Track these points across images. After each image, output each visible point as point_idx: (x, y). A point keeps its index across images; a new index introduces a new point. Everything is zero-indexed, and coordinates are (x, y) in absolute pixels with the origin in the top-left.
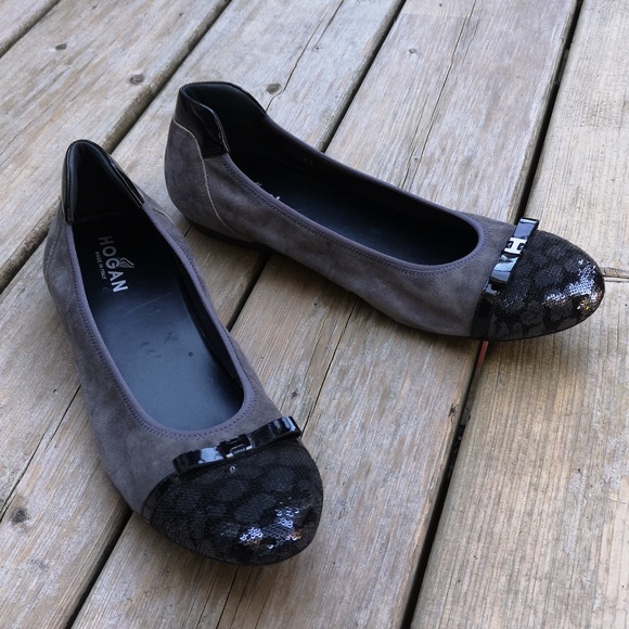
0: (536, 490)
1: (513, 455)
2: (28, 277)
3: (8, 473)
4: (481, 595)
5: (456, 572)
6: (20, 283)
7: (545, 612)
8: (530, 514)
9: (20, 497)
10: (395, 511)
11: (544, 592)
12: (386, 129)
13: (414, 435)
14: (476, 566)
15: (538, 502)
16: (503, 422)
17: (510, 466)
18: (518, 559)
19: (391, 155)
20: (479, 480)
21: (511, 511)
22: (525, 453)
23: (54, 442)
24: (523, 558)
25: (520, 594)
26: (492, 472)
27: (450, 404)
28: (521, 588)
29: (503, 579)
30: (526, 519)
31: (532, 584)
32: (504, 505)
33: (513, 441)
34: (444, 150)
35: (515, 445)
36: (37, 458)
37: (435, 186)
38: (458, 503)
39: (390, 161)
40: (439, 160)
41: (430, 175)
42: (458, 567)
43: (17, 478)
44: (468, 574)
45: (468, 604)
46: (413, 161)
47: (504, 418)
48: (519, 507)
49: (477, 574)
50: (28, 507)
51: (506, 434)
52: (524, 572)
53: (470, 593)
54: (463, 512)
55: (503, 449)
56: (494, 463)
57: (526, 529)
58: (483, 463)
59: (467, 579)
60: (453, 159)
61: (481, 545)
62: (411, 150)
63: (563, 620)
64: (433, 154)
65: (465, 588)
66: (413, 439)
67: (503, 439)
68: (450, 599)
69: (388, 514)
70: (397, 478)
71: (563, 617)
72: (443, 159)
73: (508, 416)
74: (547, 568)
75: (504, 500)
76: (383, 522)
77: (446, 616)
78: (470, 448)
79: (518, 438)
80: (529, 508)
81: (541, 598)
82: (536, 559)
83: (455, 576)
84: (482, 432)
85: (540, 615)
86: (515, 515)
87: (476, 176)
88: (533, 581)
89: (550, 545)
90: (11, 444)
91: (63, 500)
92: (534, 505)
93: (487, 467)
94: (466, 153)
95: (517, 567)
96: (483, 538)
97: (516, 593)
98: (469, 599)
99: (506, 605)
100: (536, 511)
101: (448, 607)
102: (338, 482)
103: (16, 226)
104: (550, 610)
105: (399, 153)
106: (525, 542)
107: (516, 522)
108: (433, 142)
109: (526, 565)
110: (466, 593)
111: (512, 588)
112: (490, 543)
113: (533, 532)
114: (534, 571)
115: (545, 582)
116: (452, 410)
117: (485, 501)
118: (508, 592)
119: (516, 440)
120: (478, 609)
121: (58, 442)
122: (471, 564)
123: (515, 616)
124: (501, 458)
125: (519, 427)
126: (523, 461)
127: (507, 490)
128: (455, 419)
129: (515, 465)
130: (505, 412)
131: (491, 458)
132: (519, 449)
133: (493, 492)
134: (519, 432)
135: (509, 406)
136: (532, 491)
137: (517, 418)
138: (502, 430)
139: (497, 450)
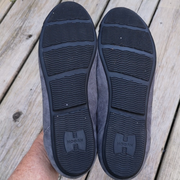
1: (175, 163)
10: (147, 176)
13: (153, 155)
16: (174, 153)
20: (167, 169)
21: (173, 178)
22: (178, 163)
26: (170, 167)
32: (171, 177)
33: (175, 159)
34: (167, 63)
35: (176, 160)
37: (163, 76)
38: (161, 175)
40: (165, 67)
41: (162, 72)
54: (162, 178)
55: (173, 161)
56: (170, 165)
58: (168, 165)
60: (169, 67)
64: (164, 64)
66: (152, 157)
67: (173, 158)
69: (146, 177)
70: (148, 167)
75: (172, 175)
76: (144, 178)
78: (165, 160)
79: (177, 158)
80: (177, 178)
84: (168, 156)
87: (174, 73)
92: (178, 177)
93: (169, 166)
94: (172, 64)
108: (164, 60)
116: (162, 149)
117: (167, 175)
124: (172, 164)
125: (177, 155)
126: (177, 165)
127: (173, 173)
128: (162, 151)
129: (175, 166)
130: (174, 151)
131: (170, 164)
132: (176, 162)
133: (170, 173)
134: (177, 157)
135: (176, 149)
136: (178, 174)
137: (177, 153)
138: (173, 156)
139: (171, 161)
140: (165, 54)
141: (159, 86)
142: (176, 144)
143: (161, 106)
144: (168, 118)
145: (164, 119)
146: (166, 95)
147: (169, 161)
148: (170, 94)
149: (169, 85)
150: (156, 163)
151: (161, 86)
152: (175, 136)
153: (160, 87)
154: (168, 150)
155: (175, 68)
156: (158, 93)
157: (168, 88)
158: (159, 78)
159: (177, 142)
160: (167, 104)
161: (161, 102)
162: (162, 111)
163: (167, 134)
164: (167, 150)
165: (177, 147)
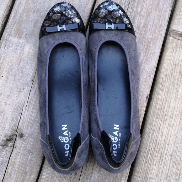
0: (170, 126)
1: (164, 114)
2: (6, 39)
3: (15, 120)
4: (153, 160)
5: (146, 153)
6: (4, 42)
7: (170, 166)
8: (168, 135)
9: (20, 129)
11: (170, 160)
14: (152, 151)
15: (170, 130)
16: (162, 101)
18: (163, 149)
20: (154, 123)
21: (163, 133)
22: (168, 113)
23: (27, 109)
24: (165, 149)
25: (163, 160)
26: (158, 120)
27: (146, 95)
28: (164, 158)
29: (159, 156)
30: (167, 136)
31: (167, 157)
32: (160, 131)
33: (164, 109)
35: (165, 110)
36: (23, 115)
38: (147, 130)
42: (147, 152)
43: (18, 122)
44: (149, 154)
45: (149, 163)
47: (162, 100)
48: (165, 132)
49: (152, 154)
50: (23, 132)
51: (163, 106)
52: (165, 153)
53: (150, 160)
54: (149, 134)
55: (162, 111)
56: (159, 117)
57: (166, 140)
58: (155, 116)
59: (149, 155)
61: (153, 144)
63: (174, 168)
65: (148, 158)
67: (162, 108)
68: (144, 161)
71: (174, 167)
73: (164, 99)
74: (171, 152)
75: (160, 130)
77: (143, 167)
78: (152, 111)
79: (166, 107)
80: (167, 133)
81: (169, 161)
82: (168, 150)
83: (146, 155)
84: (156, 105)
85: (168, 167)
86: (164, 135)
88: (167, 156)
89: (173, 145)
90: (14, 109)
91: (33, 130)
92: (169, 131)
93: (157, 118)
95: (163, 152)
96: (154, 142)
97: (162, 160)
98: (149, 162)
99: (159, 164)
100: (169, 133)
101: (144, 164)
104: (171, 165)
106: (166, 144)
107: (163, 137)
109: (166, 151)
110: (149, 160)
111: (161, 159)
112: (156, 144)
113: (168, 140)
114: (167, 153)
115: (170, 156)
116: (147, 97)
117: (155, 130)
118: (160, 160)
119: (165, 108)
120: (152, 165)
122: (150, 151)
123: (162, 167)
125: (167, 103)
126: (167, 116)
127: (162, 126)
128: (148, 99)
129: (165, 117)
130: (163, 98)
131: (158, 115)
132: (166, 112)
133: (158, 127)
134: (167, 105)
135: (164, 95)
136: (169, 126)
137: (166, 100)
138: (161, 105)
139: (160, 112)
141: (139, 10)
142: (165, 88)
143: (143, 38)
144: (153, 54)
145: (148, 56)
146: (149, 22)
147: (157, 112)
148: (154, 21)
151: (142, 10)
152: (163, 78)
153: (140, 12)
154: (155, 97)
156: (138, 20)
159: (165, 86)
160: (151, 36)
161: (143, 32)
162: (144, 46)
163: (153, 76)
165: (166, 92)
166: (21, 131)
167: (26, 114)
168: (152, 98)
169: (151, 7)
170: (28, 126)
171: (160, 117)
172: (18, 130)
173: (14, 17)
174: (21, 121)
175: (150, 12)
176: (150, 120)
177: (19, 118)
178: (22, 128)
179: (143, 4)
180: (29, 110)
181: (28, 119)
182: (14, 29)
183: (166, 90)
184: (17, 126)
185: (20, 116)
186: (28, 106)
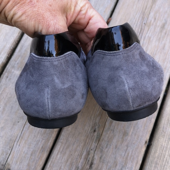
1: (164, 163)
2: (9, 71)
3: (5, 155)
6: (6, 74)
9: (9, 164)
12: (135, 7)
13: (132, 152)
16: (162, 149)
17: (163, 167)
19: (136, 21)
22: (168, 163)
23: (18, 144)
27: (145, 140)
33: (164, 157)
34: (155, 19)
35: (165, 159)
36: (14, 149)
37: (150, 38)
39: (135, 24)
40: (153, 24)
41: (149, 32)
43: (8, 157)
46: (143, 24)
47: (163, 147)
50: (11, 168)
51: (163, 155)
55: (161, 160)
56: (157, 166)
58: (154, 165)
60: (158, 24)
62: (143, 18)
64: (151, 21)
66: (132, 153)
67: (161, 156)
70: (125, 169)
72: (154, 24)
73: (164, 147)
78: (150, 158)
79: (166, 156)
84: (155, 153)
87: (166, 34)
90: (5, 143)
91: (22, 166)
93: (155, 167)
94: (163, 21)
102: (106, 168)
103: (4, 47)
105: (139, 20)
108: (152, 14)
116: (146, 142)
119: (166, 157)
121: (20, 143)
124: (160, 164)
125: (167, 152)
126: (167, 166)
128: (146, 145)
129: (164, 167)
130: (163, 145)
131: (156, 164)
132: (166, 161)
134: (167, 154)
135: (165, 142)
137: (167, 148)
138: (161, 152)
139: (159, 160)
140: (154, 6)
142: (166, 135)
147: (155, 160)
149: (157, 50)
150: (137, 163)
152: (165, 123)
154: (154, 144)
155: (166, 27)
157: (156, 54)
158: (144, 40)
159: (167, 132)
164: (152, 143)
165: (167, 139)
166: (9, 167)
167: (17, 149)
168: (151, 144)
169: (156, 49)
170: (17, 162)
171: (159, 167)
172: (6, 165)
173: (20, 51)
174: (11, 156)
175: (155, 53)
176: (147, 168)
177: (9, 153)
178: (11, 163)
179: (148, 45)
180: (21, 145)
181: (18, 154)
182: (18, 62)
183: (167, 137)
184: (6, 160)
185: (10, 150)
186: (19, 141)
